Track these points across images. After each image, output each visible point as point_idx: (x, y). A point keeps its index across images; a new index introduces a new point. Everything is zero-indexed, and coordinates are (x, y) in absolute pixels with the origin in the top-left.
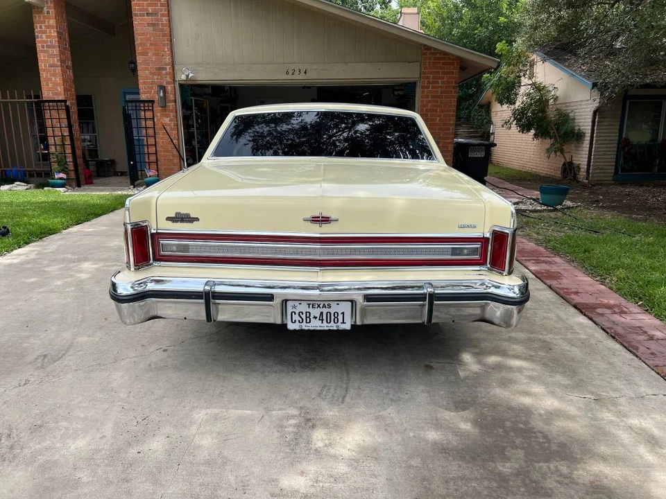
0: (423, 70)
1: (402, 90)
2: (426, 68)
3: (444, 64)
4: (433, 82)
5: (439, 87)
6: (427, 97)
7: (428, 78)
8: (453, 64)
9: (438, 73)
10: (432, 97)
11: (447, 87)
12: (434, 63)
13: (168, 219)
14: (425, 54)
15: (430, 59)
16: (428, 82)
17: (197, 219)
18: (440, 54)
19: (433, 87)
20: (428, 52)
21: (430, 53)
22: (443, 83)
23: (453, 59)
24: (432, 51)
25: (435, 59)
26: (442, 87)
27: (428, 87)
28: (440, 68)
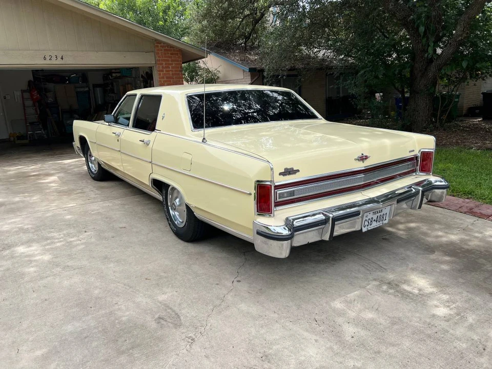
0: (157, 58)
1: (119, 73)
2: (159, 57)
3: (172, 54)
4: (166, 67)
5: (170, 70)
6: (163, 78)
7: (162, 64)
8: (177, 54)
9: (168, 61)
10: (167, 78)
11: (176, 71)
12: (165, 54)
13: (280, 174)
14: (157, 46)
15: (162, 50)
16: (162, 67)
17: (298, 171)
18: (168, 47)
19: (167, 71)
20: (159, 45)
21: (161, 46)
22: (172, 67)
23: (177, 51)
24: (162, 44)
25: (165, 50)
26: (172, 71)
27: (162, 71)
28: (170, 57)
